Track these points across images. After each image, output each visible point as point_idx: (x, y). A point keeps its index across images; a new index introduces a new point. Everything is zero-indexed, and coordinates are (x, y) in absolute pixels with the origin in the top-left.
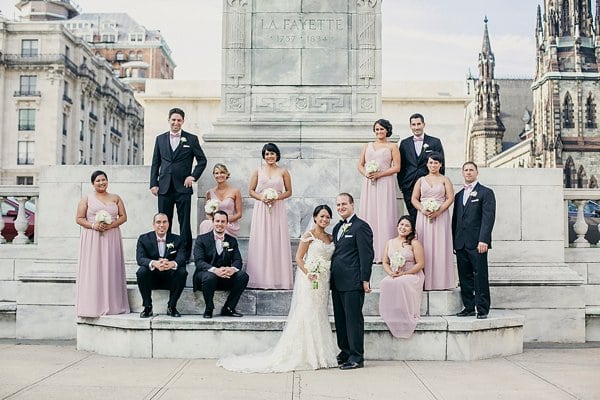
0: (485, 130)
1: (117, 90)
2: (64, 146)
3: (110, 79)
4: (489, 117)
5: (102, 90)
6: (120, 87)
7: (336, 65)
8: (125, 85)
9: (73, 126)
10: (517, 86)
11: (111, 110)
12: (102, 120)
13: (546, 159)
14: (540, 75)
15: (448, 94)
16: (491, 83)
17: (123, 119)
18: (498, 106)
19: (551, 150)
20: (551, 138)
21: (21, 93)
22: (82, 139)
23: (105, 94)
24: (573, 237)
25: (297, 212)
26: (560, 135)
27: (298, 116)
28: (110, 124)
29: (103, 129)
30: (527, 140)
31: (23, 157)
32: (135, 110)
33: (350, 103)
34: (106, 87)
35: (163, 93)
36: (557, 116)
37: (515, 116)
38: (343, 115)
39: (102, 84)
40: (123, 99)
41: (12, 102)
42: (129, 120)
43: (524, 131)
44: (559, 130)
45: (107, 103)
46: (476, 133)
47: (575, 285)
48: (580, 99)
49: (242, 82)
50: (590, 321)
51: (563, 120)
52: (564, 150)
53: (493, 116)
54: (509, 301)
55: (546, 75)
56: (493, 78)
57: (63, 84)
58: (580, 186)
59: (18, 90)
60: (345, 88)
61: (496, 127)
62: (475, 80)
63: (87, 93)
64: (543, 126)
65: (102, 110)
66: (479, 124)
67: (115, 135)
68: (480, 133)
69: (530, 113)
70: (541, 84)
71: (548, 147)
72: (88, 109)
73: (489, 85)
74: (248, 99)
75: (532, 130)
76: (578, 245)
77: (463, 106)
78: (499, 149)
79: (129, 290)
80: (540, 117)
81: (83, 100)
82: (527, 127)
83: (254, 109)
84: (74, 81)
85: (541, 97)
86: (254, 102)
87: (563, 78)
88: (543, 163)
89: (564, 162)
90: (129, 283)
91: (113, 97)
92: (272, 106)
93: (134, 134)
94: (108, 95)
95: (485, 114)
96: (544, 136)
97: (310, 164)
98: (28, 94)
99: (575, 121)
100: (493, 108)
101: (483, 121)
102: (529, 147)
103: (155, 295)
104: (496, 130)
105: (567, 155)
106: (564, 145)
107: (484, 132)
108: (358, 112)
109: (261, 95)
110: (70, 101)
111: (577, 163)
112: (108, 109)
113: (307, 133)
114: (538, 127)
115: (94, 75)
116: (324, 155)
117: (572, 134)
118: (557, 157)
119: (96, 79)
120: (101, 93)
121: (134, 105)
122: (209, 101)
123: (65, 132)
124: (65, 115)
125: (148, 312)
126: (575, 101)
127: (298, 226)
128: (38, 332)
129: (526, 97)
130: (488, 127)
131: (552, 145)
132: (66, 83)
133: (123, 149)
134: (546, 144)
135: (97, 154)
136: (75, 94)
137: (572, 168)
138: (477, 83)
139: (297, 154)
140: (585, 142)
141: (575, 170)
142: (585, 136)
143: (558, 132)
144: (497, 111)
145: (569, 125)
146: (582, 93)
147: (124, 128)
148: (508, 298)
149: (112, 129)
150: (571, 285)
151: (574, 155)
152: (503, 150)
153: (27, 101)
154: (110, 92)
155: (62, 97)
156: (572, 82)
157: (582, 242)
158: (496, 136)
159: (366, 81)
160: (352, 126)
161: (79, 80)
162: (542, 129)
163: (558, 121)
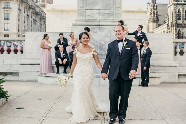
0: (153, 20)
1: (35, 7)
2: (19, 25)
3: (33, 3)
4: (154, 16)
5: (30, 7)
6: (36, 6)
7: (110, 4)
8: (38, 5)
9: (22, 18)
10: (163, 6)
11: (33, 13)
12: (30, 16)
13: (172, 30)
14: (170, 3)
15: (141, 9)
16: (155, 5)
17: (37, 16)
18: (157, 12)
19: (174, 27)
20: (174, 23)
21: (5, 8)
22: (24, 22)
23: (31, 8)
24: (176, 53)
25: (99, 45)
26: (176, 22)
27: (99, 18)
28: (33, 18)
29: (31, 19)
30: (166, 23)
31: (6, 28)
32: (41, 13)
33: (113, 15)
34: (32, 6)
35: (52, 9)
36: (176, 16)
37: (162, 16)
38: (111, 18)
39: (31, 5)
40: (37, 10)
41: (2, 11)
42: (39, 16)
43: (165, 21)
44: (176, 20)
45: (32, 11)
46: (150, 21)
47: (176, 66)
48: (183, 10)
49: (83, 8)
50: (180, 76)
51: (177, 17)
52: (177, 27)
53: (155, 16)
54: (157, 71)
55: (172, 3)
56: (155, 3)
57: (18, 5)
58: (182, 39)
59: (4, 7)
60: (112, 11)
61: (156, 19)
62: (150, 4)
63: (26, 8)
64: (171, 19)
65: (30, 13)
66: (151, 18)
67: (34, 21)
68: (151, 21)
69: (167, 15)
70: (171, 6)
71: (172, 26)
72: (26, 13)
73: (154, 6)
74: (85, 13)
75: (168, 20)
76: (177, 55)
77: (145, 13)
78: (157, 26)
79: (53, 67)
80: (170, 16)
81: (24, 10)
82: (166, 19)
83: (86, 16)
84: (22, 4)
85: (171, 10)
86: (86, 14)
87: (178, 4)
88: (171, 31)
89: (178, 31)
90: (53, 65)
91: (34, 9)
92: (91, 15)
93: (40, 21)
94: (32, 8)
95: (153, 15)
96: (171, 22)
97: (102, 32)
98: (7, 8)
99: (181, 18)
100: (155, 13)
101: (152, 17)
102: (166, 26)
103: (60, 68)
104: (156, 20)
105: (178, 28)
106: (178, 25)
107: (152, 21)
108: (116, 17)
109: (88, 12)
110: (20, 10)
111: (182, 31)
112: (32, 13)
113: (101, 23)
114: (169, 19)
115: (28, 2)
116: (106, 29)
117: (180, 22)
118: (175, 29)
119: (29, 3)
120: (30, 8)
121: (40, 12)
122: (67, 11)
123: (19, 20)
124: (19, 15)
125: (58, 72)
126: (181, 11)
127: (99, 49)
128: (26, 79)
129: (166, 10)
130: (153, 19)
131: (174, 25)
132: (19, 5)
133: (37, 26)
134: (172, 25)
135: (29, 27)
136: (22, 8)
137: (180, 33)
138: (150, 5)
139: (99, 29)
140: (184, 25)
141: (181, 33)
142: (184, 22)
143: (176, 21)
144: (157, 14)
145: (179, 19)
146: (183, 9)
147: (37, 19)
148: (157, 70)
149: (34, 19)
150: (175, 66)
151: (181, 28)
152: (158, 26)
153: (7, 10)
154: (33, 7)
155: (18, 9)
156: (181, 5)
157: (178, 54)
158: (156, 22)
159: (118, 8)
160: (114, 21)
161: (23, 4)
162: (171, 20)
163: (176, 18)
